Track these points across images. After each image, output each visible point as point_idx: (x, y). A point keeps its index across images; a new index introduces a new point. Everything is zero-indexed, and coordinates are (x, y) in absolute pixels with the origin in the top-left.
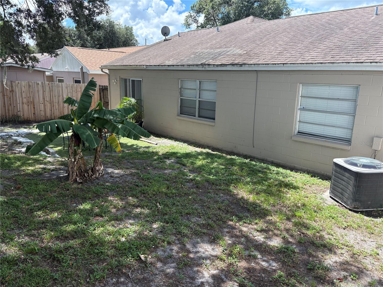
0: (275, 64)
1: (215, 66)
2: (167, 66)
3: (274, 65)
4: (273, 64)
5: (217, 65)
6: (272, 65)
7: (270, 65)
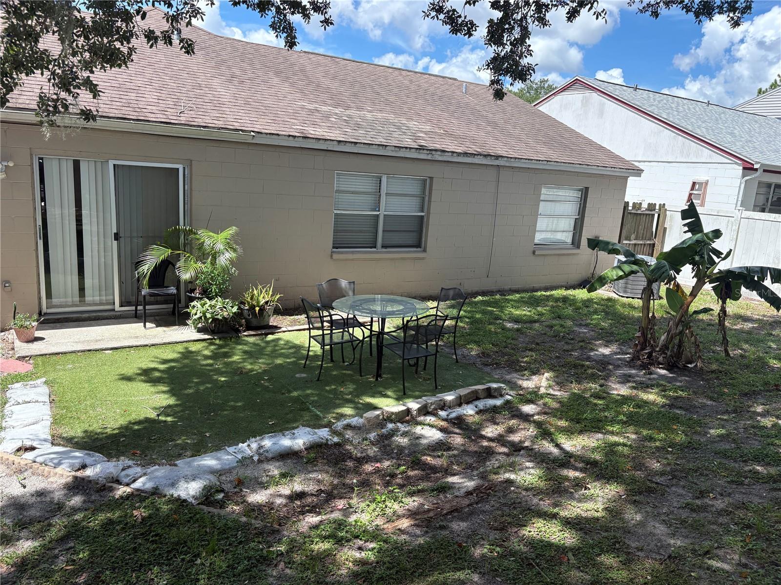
0: (532, 160)
1: (455, 155)
2: (335, 143)
3: (538, 162)
4: (537, 160)
5: (459, 154)
6: (536, 162)
7: (533, 161)
